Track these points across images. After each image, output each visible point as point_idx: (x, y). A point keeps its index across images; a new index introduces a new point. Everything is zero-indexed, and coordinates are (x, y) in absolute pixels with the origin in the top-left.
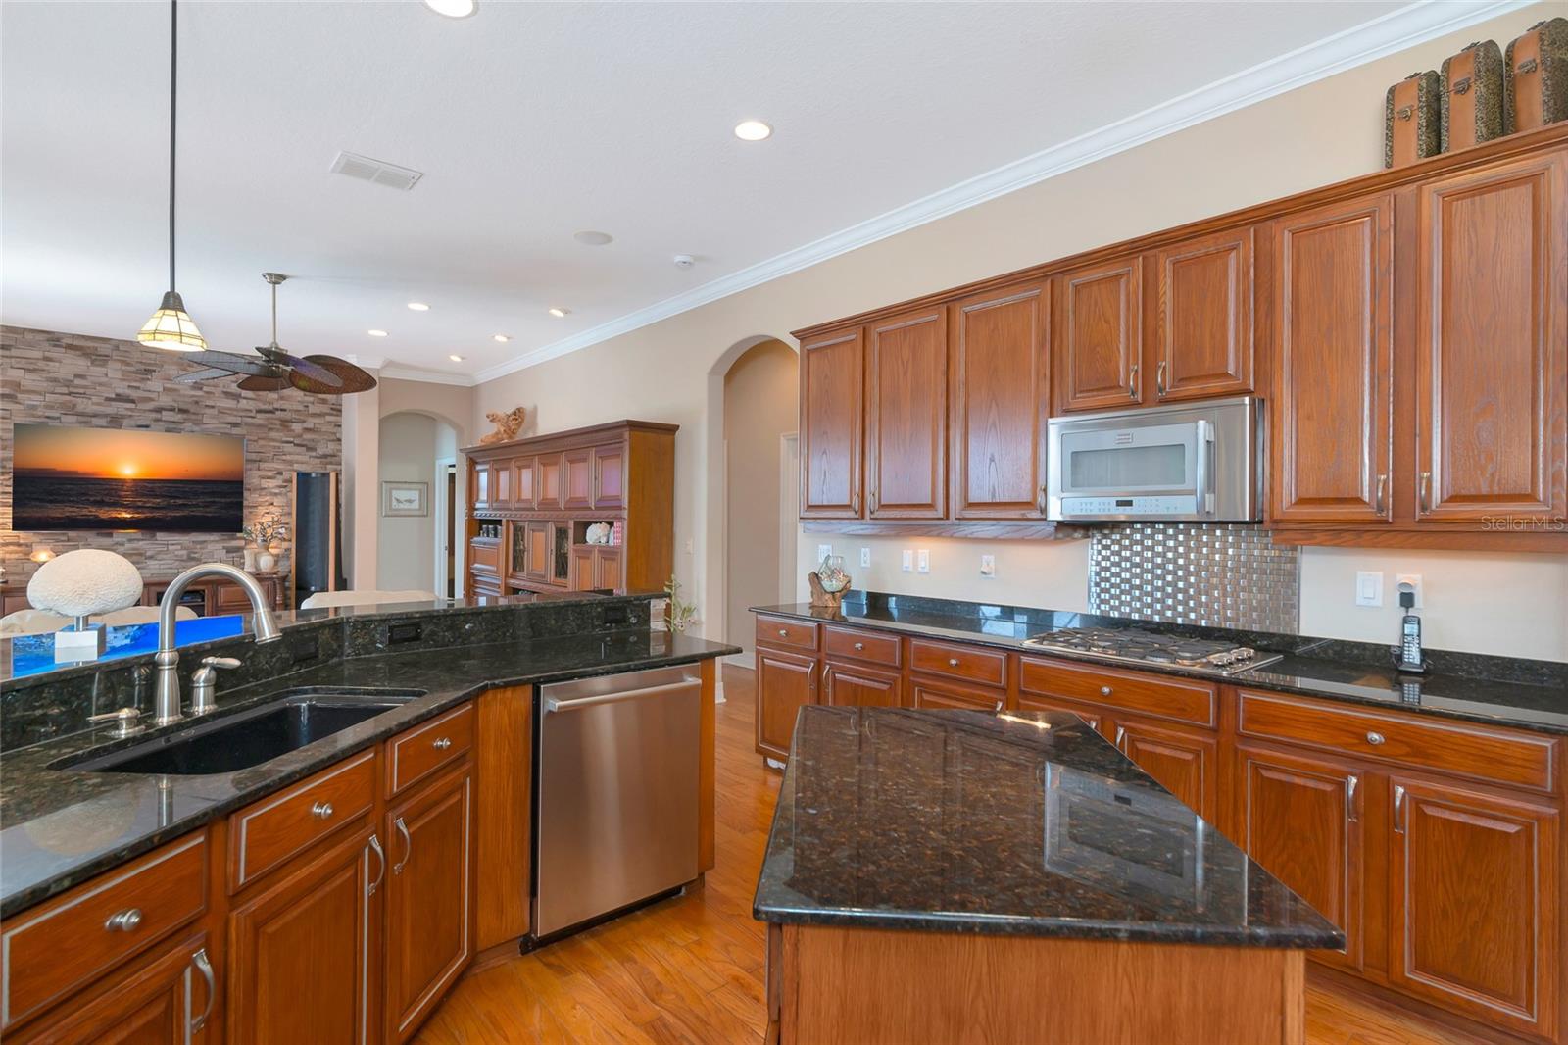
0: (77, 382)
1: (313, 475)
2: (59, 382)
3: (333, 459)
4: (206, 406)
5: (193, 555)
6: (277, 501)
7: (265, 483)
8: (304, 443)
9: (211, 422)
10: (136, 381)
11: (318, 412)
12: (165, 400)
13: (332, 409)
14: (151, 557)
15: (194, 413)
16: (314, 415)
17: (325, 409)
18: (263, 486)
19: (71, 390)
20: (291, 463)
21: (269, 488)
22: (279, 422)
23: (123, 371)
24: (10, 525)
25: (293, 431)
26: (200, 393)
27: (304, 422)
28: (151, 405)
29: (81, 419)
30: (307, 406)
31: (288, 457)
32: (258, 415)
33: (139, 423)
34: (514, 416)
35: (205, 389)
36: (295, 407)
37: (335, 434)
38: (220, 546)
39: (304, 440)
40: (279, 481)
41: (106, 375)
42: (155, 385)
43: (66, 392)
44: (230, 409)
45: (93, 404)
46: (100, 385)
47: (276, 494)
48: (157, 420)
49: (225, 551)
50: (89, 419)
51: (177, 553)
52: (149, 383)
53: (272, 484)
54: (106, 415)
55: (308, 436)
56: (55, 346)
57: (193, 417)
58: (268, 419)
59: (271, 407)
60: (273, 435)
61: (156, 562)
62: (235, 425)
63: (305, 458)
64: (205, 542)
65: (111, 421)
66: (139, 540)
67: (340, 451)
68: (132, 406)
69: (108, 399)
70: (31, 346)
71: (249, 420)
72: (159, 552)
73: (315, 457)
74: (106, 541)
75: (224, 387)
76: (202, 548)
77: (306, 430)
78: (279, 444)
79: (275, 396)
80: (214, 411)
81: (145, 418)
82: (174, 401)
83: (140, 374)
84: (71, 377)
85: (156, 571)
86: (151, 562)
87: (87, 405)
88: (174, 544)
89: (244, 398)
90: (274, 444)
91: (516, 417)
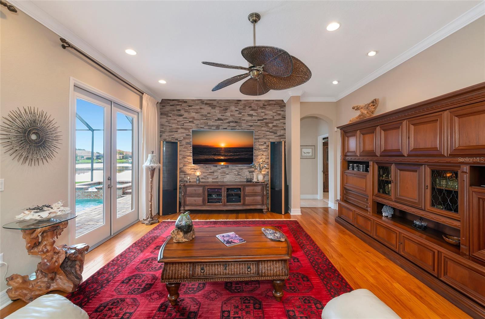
0: (208, 115)
1: (276, 143)
2: (204, 116)
3: (283, 137)
4: (243, 120)
5: (239, 174)
6: (265, 153)
8: (273, 131)
9: (244, 125)
10: (223, 113)
11: (278, 119)
12: (231, 119)
13: (282, 117)
14: (227, 174)
16: (276, 120)
17: (280, 117)
18: (260, 148)
19: (207, 118)
20: (269, 139)
21: (262, 149)
22: (264, 124)
23: (220, 110)
24: (192, 163)
25: (269, 127)
26: (240, 115)
27: (273, 123)
28: (227, 121)
29: (209, 127)
30: (274, 117)
31: (268, 137)
32: (259, 122)
33: (224, 128)
34: (372, 104)
35: (242, 114)
36: (270, 118)
37: (283, 127)
38: (247, 170)
40: (264, 146)
41: (215, 112)
42: (228, 114)
43: (205, 119)
44: (250, 120)
46: (214, 115)
47: (264, 151)
48: (229, 126)
49: (248, 172)
50: (211, 127)
51: (235, 173)
52: (226, 113)
53: (263, 147)
54: (215, 126)
55: (274, 128)
56: (203, 104)
57: (239, 124)
58: (261, 123)
59: (262, 118)
60: (263, 129)
61: (229, 176)
62: (251, 126)
63: (273, 137)
64: (243, 168)
65: (216, 128)
66: (224, 168)
67: (285, 133)
68: (222, 122)
69: (216, 120)
70: (197, 104)
71: (255, 124)
72: (230, 172)
73: (277, 136)
74: (215, 168)
75: (248, 112)
76: (242, 171)
77: (274, 126)
78: (265, 132)
79: (263, 114)
80: (245, 121)
81: (225, 126)
82: (234, 119)
83: (224, 110)
84: (206, 114)
85: (229, 179)
86: (227, 176)
87: (211, 123)
88: (234, 170)
89: (254, 116)
90: (263, 132)
91: (373, 104)
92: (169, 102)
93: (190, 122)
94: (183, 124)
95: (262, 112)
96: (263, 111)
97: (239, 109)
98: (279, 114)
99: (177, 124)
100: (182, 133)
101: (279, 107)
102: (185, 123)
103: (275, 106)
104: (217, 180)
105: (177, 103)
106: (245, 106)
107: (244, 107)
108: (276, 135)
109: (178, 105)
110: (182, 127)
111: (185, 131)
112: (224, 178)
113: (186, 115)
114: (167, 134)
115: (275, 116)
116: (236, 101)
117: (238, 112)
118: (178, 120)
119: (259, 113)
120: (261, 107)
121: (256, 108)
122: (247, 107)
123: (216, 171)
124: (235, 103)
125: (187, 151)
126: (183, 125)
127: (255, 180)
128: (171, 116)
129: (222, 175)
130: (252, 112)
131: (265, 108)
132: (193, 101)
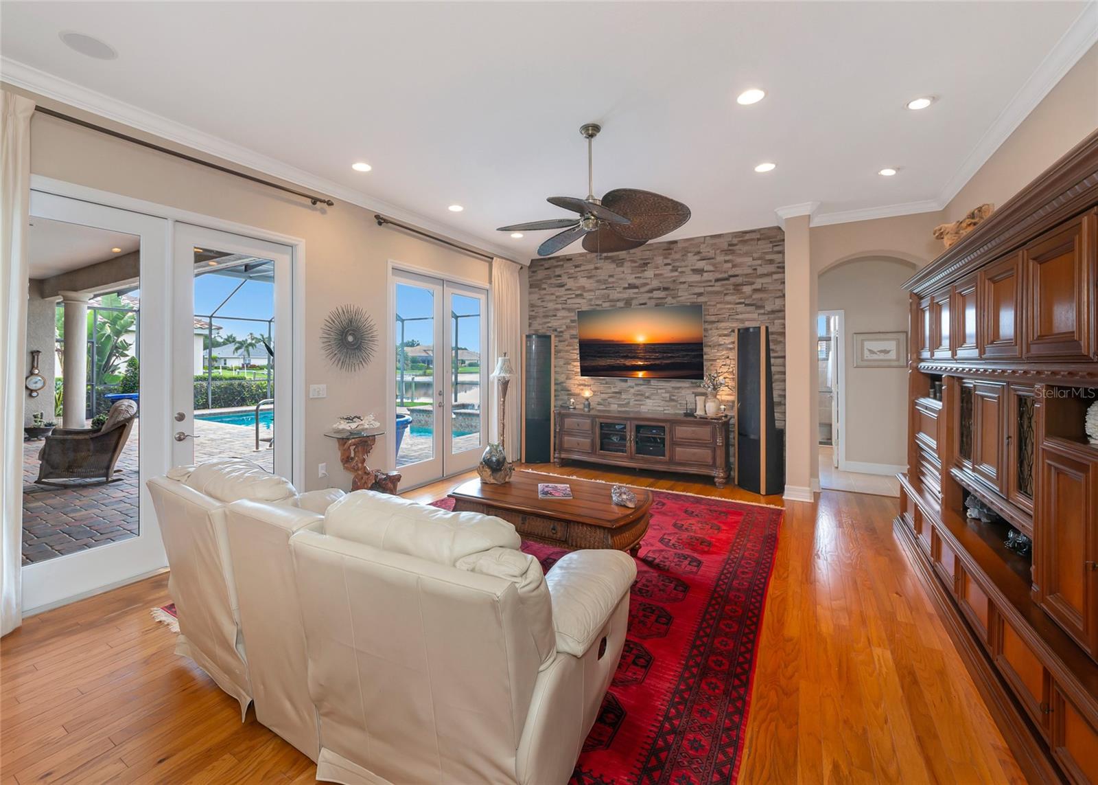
0: (611, 280)
1: (751, 330)
2: (601, 282)
3: (778, 315)
4: (681, 283)
5: (673, 398)
6: (729, 355)
7: (722, 340)
8: (753, 303)
9: (684, 295)
10: (639, 273)
11: (766, 272)
12: (655, 283)
13: (778, 267)
14: (648, 397)
15: (673, 290)
16: (763, 276)
17: (772, 268)
18: (721, 343)
19: (608, 286)
20: (742, 321)
21: (725, 343)
22: (731, 287)
23: (632, 267)
24: (580, 373)
25: (742, 293)
26: (676, 274)
27: (752, 283)
28: (647, 288)
29: (612, 303)
30: (755, 269)
31: (739, 317)
32: (717, 284)
33: (641, 302)
35: (679, 270)
36: (745, 272)
37: (779, 291)
38: (690, 391)
39: (754, 300)
41: (623, 272)
42: (649, 273)
43: (605, 288)
44: (697, 282)
45: (618, 293)
46: (620, 279)
47: (730, 349)
48: (650, 298)
49: (694, 395)
50: (615, 304)
51: (663, 395)
52: (646, 272)
53: (728, 340)
54: (623, 300)
55: (757, 296)
56: (600, 259)
57: (673, 292)
58: (723, 285)
59: (726, 275)
60: (728, 298)
61: (651, 401)
62: (700, 294)
63: (755, 316)
64: (680, 387)
65: (626, 303)
66: (641, 385)
67: (784, 306)
68: (636, 290)
69: (625, 288)
71: (710, 289)
72: (652, 394)
73: (764, 314)
74: (624, 385)
75: (692, 266)
76: (678, 393)
77: (755, 290)
78: (732, 306)
79: (730, 265)
80: (686, 286)
81: (644, 298)
82: (661, 282)
83: (641, 267)
84: (607, 277)
85: (649, 408)
86: (648, 401)
87: (614, 295)
88: (660, 389)
89: (706, 272)
90: (729, 306)
91: (973, 221)
92: (543, 263)
93: (577, 296)
94: (566, 300)
95: (726, 262)
96: (727, 258)
97: (672, 260)
98: (771, 262)
99: (555, 302)
100: (564, 318)
101: (771, 245)
102: (569, 298)
103: (759, 242)
104: (627, 409)
105: (556, 264)
106: (685, 252)
107: (683, 256)
108: (762, 311)
109: (557, 266)
110: (564, 306)
111: (569, 315)
112: (642, 405)
113: (570, 283)
114: (539, 321)
115: (758, 267)
116: (665, 245)
117: (670, 267)
118: (557, 294)
119: (719, 263)
120: (723, 251)
121: (711, 254)
122: (689, 254)
123: (626, 391)
124: (664, 250)
125: (571, 351)
126: (566, 304)
127: (699, 412)
128: (545, 289)
129: (636, 398)
130: (701, 265)
131: (732, 252)
132: (583, 256)
